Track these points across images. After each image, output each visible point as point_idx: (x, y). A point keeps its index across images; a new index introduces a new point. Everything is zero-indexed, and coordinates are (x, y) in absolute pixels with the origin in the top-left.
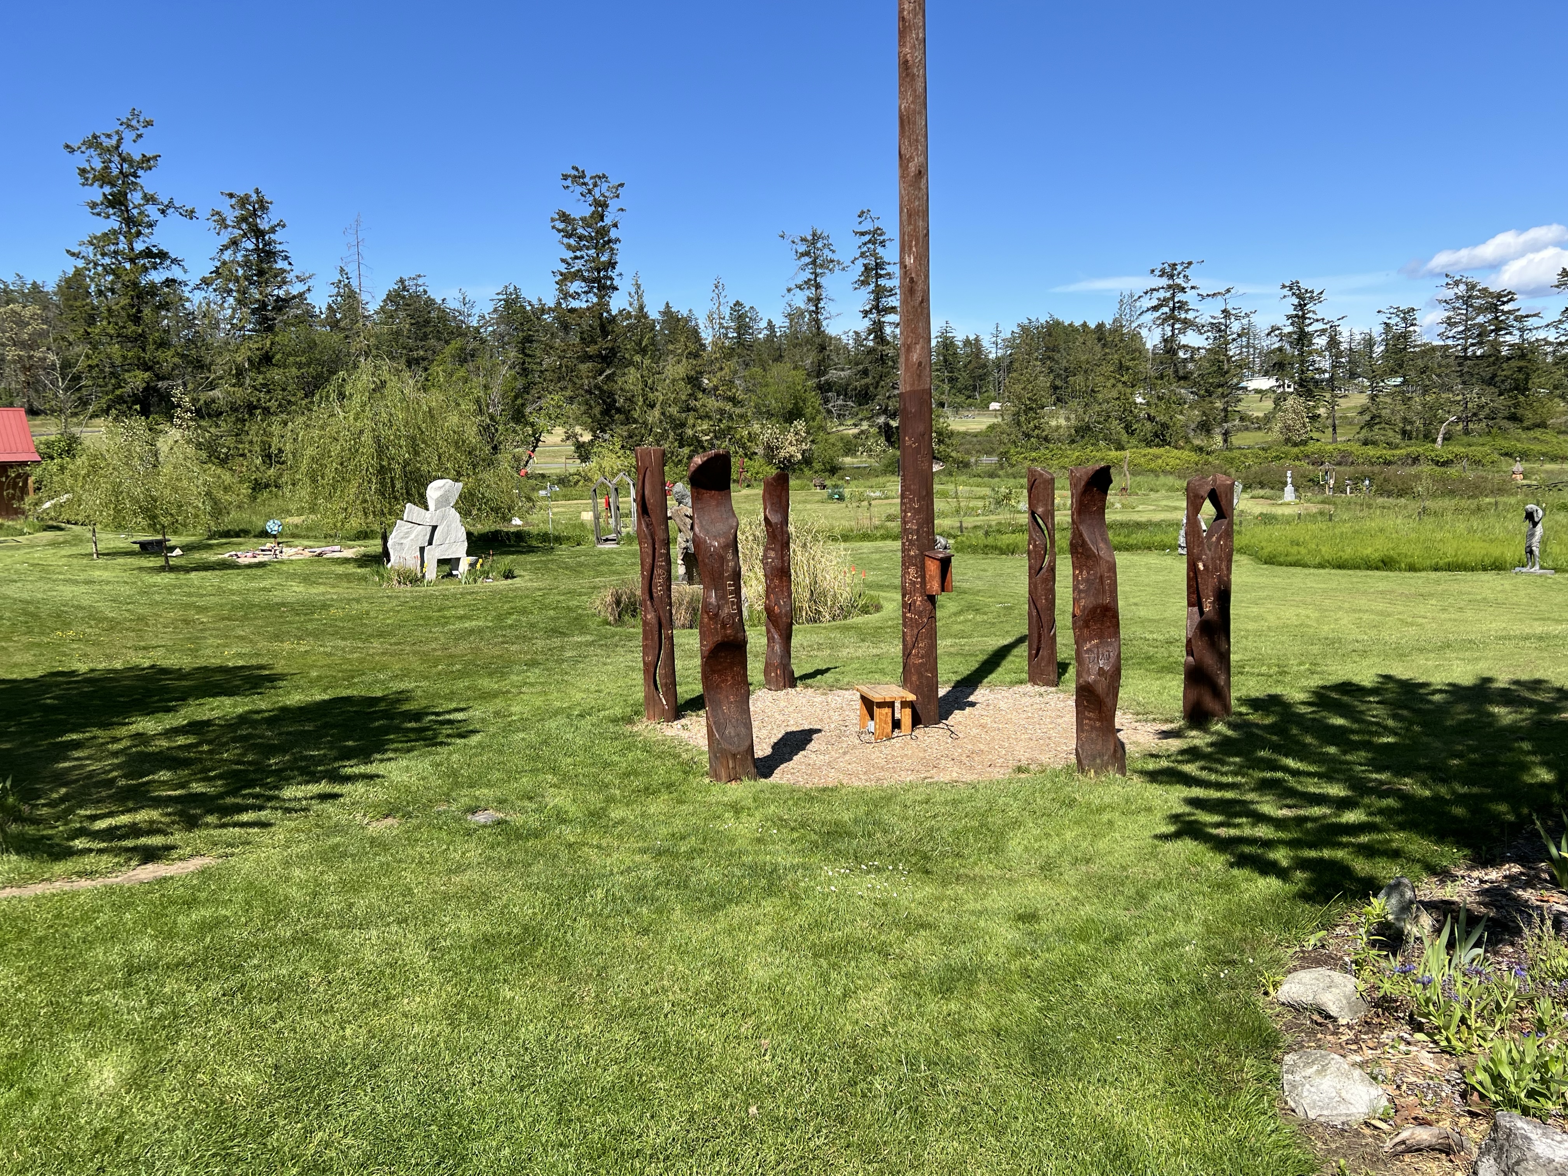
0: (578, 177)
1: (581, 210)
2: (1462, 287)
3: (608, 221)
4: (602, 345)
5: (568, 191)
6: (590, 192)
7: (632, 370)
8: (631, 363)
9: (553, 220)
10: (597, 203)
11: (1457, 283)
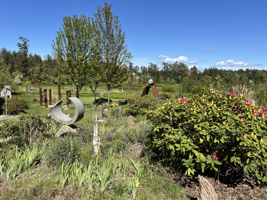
0: (22, 38)
1: (22, 43)
2: (151, 64)
3: (27, 45)
4: (25, 64)
5: (20, 40)
6: (23, 40)
7: (31, 68)
8: (30, 67)
9: (17, 44)
10: (25, 42)
11: (150, 63)
